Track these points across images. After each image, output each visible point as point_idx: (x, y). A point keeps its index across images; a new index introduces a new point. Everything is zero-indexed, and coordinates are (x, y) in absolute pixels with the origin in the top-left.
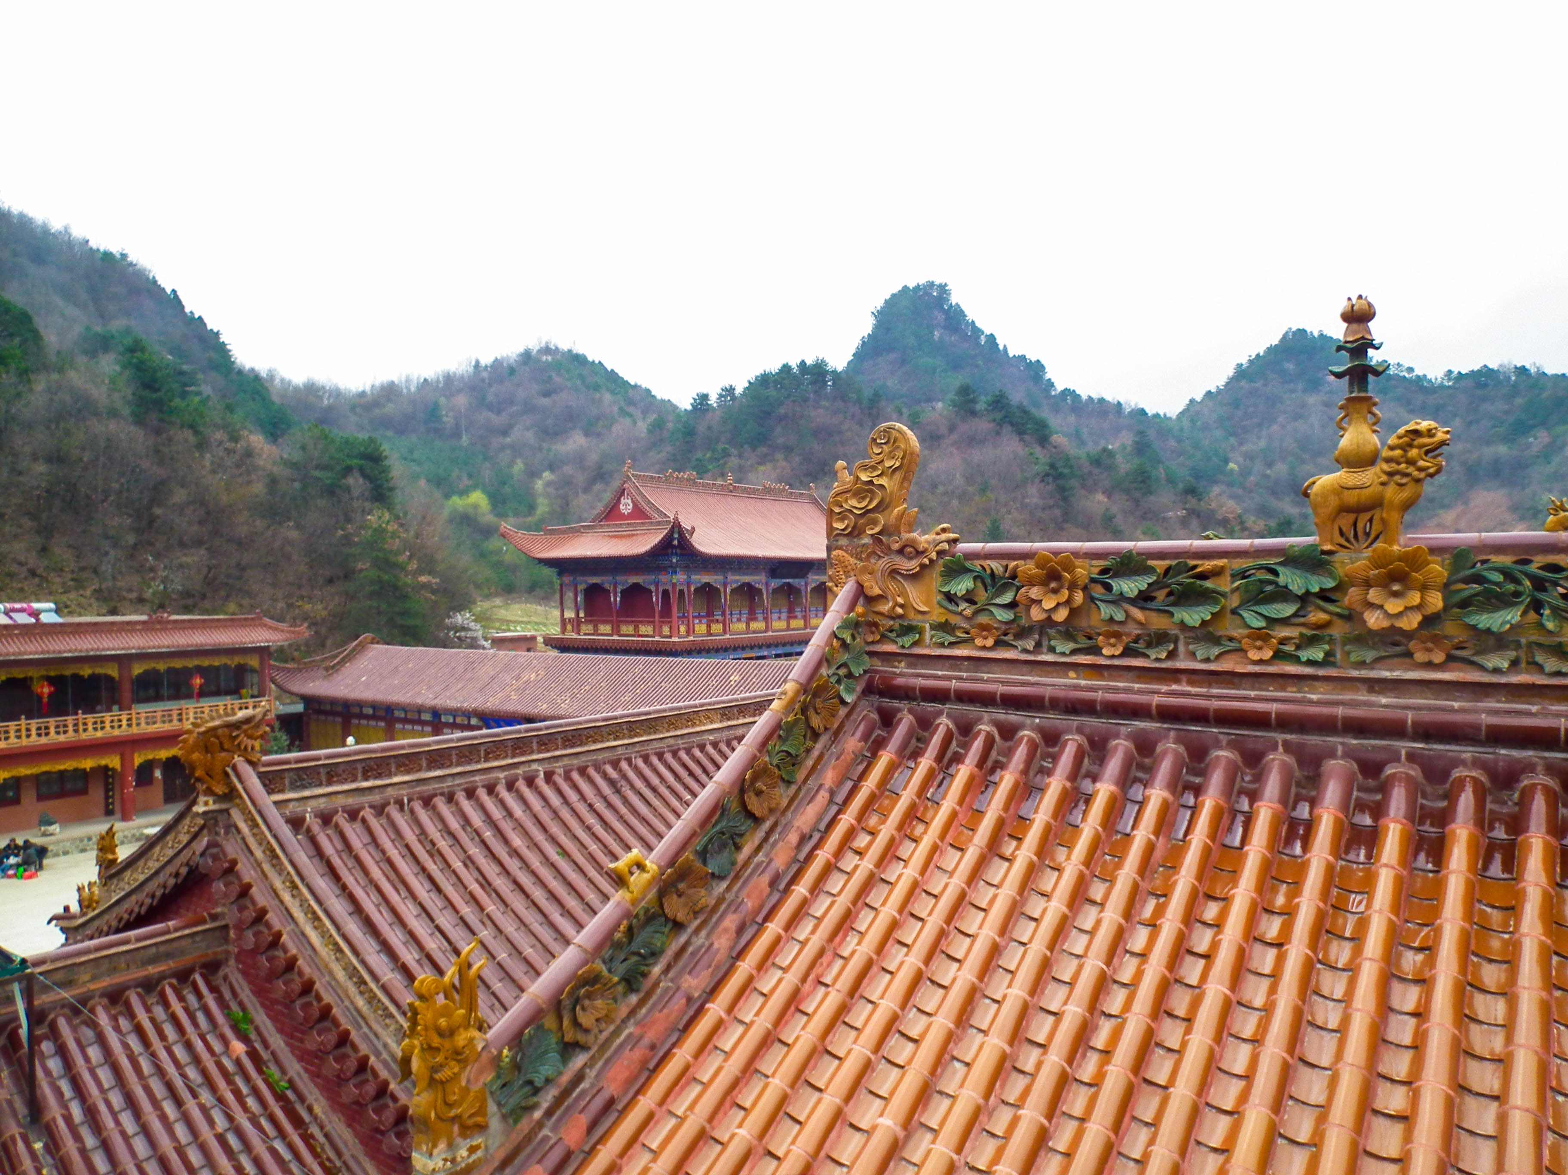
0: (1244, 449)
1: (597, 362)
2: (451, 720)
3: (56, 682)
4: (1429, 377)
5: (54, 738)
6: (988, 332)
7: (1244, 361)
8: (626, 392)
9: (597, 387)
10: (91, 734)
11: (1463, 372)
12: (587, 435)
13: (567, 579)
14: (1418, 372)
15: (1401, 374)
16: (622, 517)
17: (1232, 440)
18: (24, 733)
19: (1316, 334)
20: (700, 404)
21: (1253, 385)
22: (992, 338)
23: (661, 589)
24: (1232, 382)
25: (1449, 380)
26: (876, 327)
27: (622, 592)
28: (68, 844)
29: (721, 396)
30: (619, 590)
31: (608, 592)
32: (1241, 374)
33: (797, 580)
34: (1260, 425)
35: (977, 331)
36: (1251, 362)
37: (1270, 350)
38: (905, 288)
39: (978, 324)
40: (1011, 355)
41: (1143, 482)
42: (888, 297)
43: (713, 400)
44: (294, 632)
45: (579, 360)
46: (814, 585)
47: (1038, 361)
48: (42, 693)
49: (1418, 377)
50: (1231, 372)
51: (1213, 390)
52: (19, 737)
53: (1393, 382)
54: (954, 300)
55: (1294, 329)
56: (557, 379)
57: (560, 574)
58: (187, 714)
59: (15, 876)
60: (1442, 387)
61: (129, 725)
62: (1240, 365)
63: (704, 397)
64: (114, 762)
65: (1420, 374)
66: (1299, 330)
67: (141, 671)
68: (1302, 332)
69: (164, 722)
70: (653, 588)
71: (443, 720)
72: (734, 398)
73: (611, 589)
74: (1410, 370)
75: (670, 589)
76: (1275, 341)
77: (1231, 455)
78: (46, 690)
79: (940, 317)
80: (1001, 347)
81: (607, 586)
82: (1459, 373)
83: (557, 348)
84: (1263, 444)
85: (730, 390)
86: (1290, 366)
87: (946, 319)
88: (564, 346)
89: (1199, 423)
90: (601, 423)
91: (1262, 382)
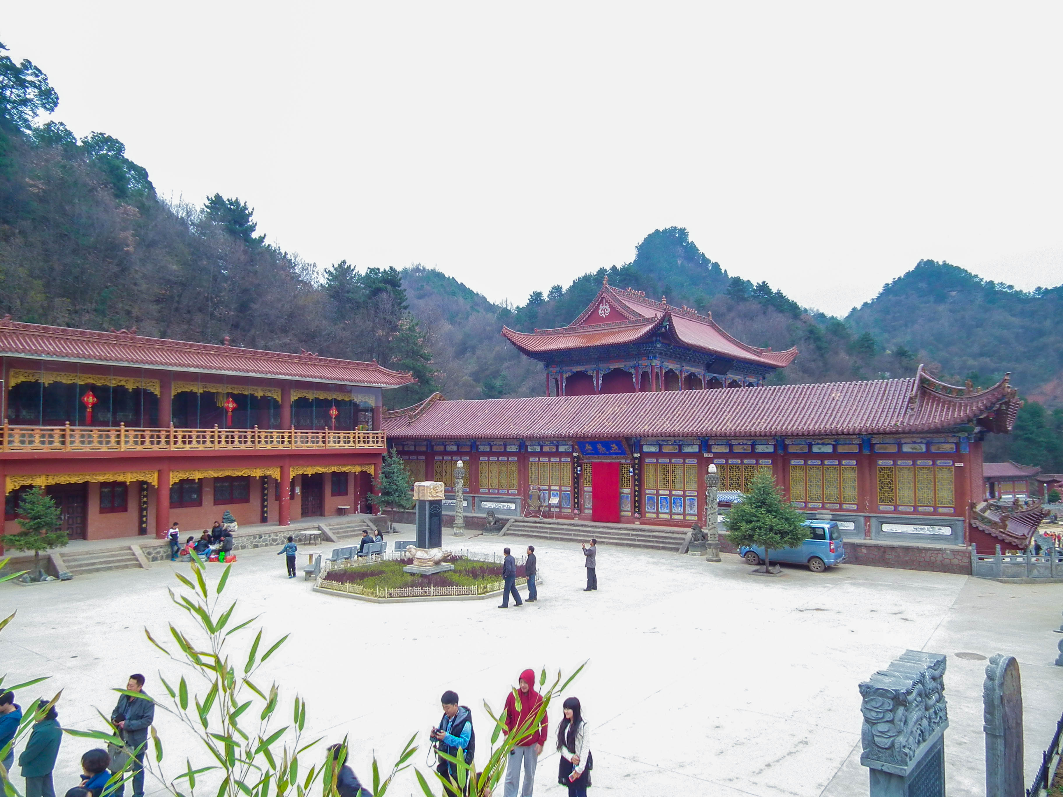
0: (895, 341)
1: (451, 277)
2: (538, 450)
3: (239, 399)
4: (1024, 292)
5: (239, 447)
6: (713, 261)
7: (890, 281)
8: (472, 298)
9: (454, 293)
10: (263, 446)
11: (1049, 288)
12: (452, 324)
13: (553, 370)
14: (1017, 288)
15: (1005, 290)
16: (601, 319)
17: (886, 335)
18: (216, 439)
19: (941, 263)
20: (536, 299)
21: (898, 298)
22: (716, 265)
23: (640, 372)
24: (881, 296)
25: (1039, 294)
26: (639, 256)
27: (604, 376)
28: (245, 539)
29: (552, 293)
30: (601, 375)
31: (591, 377)
32: (888, 290)
33: (720, 376)
34: (906, 326)
35: (706, 261)
36: (894, 283)
37: (908, 275)
38: (657, 231)
39: (707, 256)
40: (730, 277)
41: (868, 347)
42: (646, 236)
43: (545, 297)
44: (402, 378)
45: (440, 276)
46: (729, 381)
47: (749, 281)
48: (228, 407)
49: (1016, 291)
50: (881, 290)
51: (869, 302)
52: (212, 442)
53: (999, 296)
54: (691, 238)
55: (925, 260)
56: (427, 287)
57: (547, 366)
58: (329, 438)
59: (218, 559)
60: (1034, 299)
61: (290, 442)
62: (887, 285)
63: (538, 295)
64: (275, 473)
65: (1018, 290)
66: (928, 261)
67: (296, 398)
68: (930, 262)
69: (313, 442)
70: (633, 371)
71: (529, 450)
72: (561, 294)
73: (594, 375)
74: (1011, 287)
75: (650, 371)
76: (912, 268)
77: (886, 345)
78: (231, 405)
79: (680, 250)
80: (723, 271)
81: (590, 373)
82: (1046, 289)
83: (424, 269)
84: (908, 338)
85: (558, 289)
86: (923, 285)
87: (685, 252)
88: (429, 267)
89: (861, 324)
90: (460, 316)
91: (904, 296)
